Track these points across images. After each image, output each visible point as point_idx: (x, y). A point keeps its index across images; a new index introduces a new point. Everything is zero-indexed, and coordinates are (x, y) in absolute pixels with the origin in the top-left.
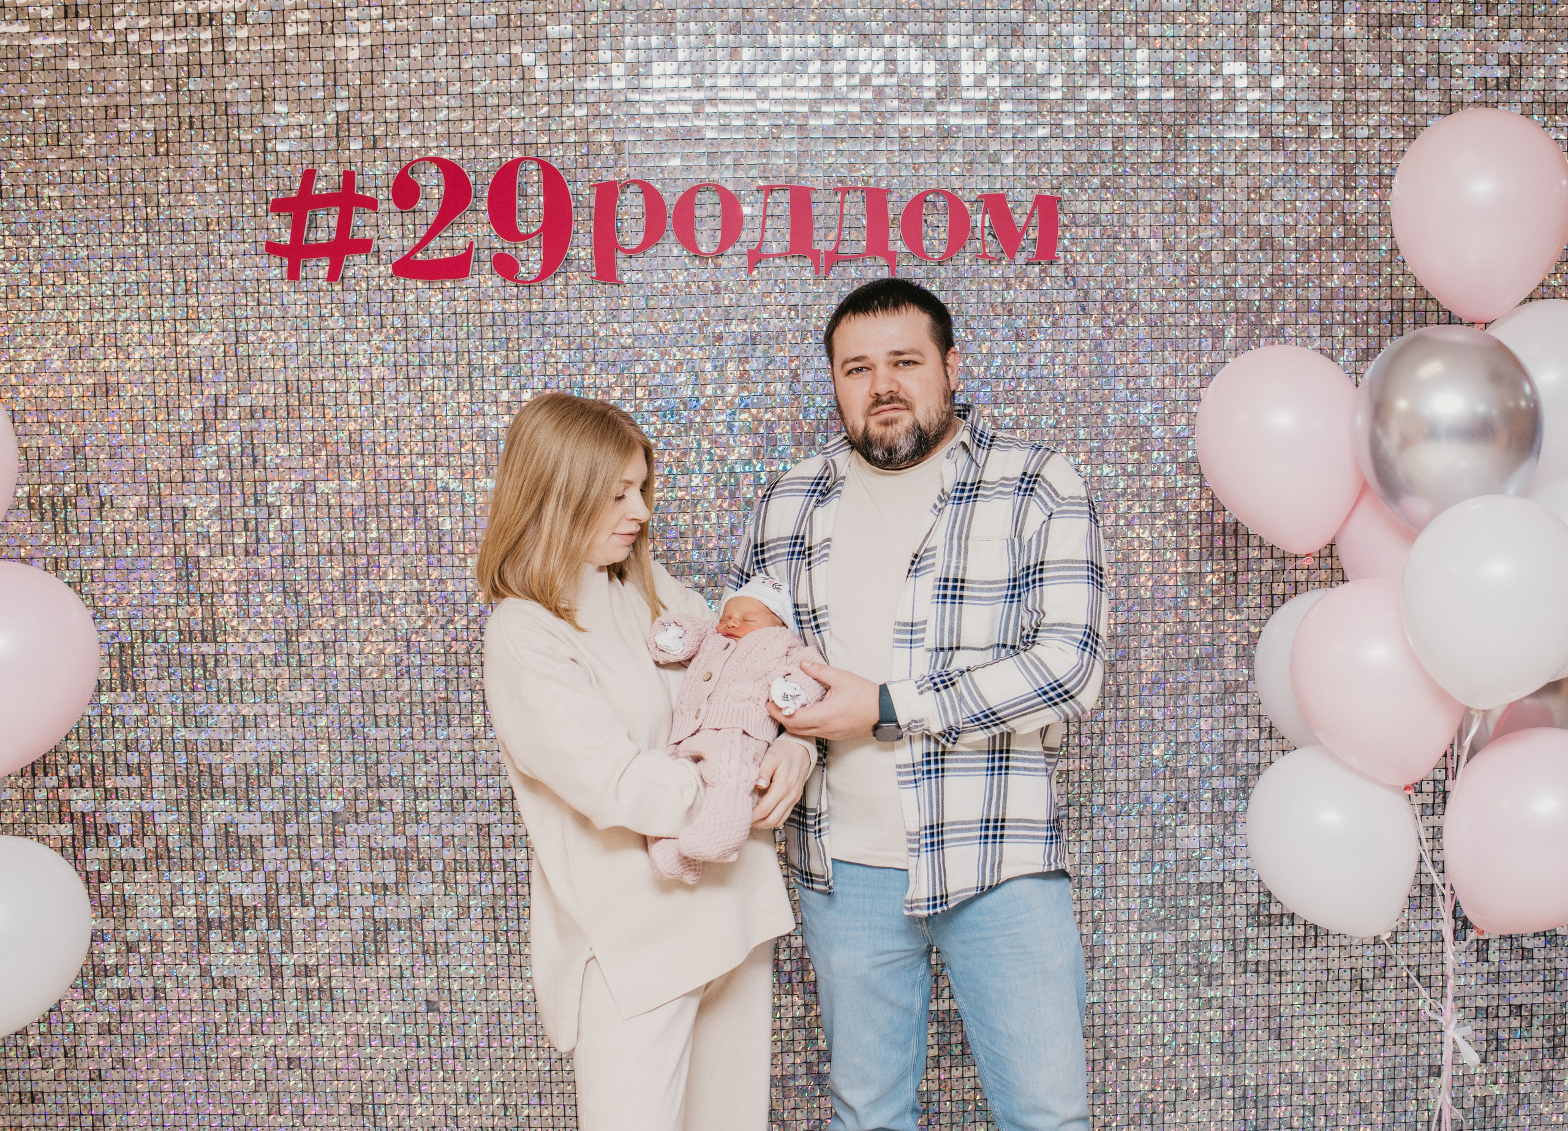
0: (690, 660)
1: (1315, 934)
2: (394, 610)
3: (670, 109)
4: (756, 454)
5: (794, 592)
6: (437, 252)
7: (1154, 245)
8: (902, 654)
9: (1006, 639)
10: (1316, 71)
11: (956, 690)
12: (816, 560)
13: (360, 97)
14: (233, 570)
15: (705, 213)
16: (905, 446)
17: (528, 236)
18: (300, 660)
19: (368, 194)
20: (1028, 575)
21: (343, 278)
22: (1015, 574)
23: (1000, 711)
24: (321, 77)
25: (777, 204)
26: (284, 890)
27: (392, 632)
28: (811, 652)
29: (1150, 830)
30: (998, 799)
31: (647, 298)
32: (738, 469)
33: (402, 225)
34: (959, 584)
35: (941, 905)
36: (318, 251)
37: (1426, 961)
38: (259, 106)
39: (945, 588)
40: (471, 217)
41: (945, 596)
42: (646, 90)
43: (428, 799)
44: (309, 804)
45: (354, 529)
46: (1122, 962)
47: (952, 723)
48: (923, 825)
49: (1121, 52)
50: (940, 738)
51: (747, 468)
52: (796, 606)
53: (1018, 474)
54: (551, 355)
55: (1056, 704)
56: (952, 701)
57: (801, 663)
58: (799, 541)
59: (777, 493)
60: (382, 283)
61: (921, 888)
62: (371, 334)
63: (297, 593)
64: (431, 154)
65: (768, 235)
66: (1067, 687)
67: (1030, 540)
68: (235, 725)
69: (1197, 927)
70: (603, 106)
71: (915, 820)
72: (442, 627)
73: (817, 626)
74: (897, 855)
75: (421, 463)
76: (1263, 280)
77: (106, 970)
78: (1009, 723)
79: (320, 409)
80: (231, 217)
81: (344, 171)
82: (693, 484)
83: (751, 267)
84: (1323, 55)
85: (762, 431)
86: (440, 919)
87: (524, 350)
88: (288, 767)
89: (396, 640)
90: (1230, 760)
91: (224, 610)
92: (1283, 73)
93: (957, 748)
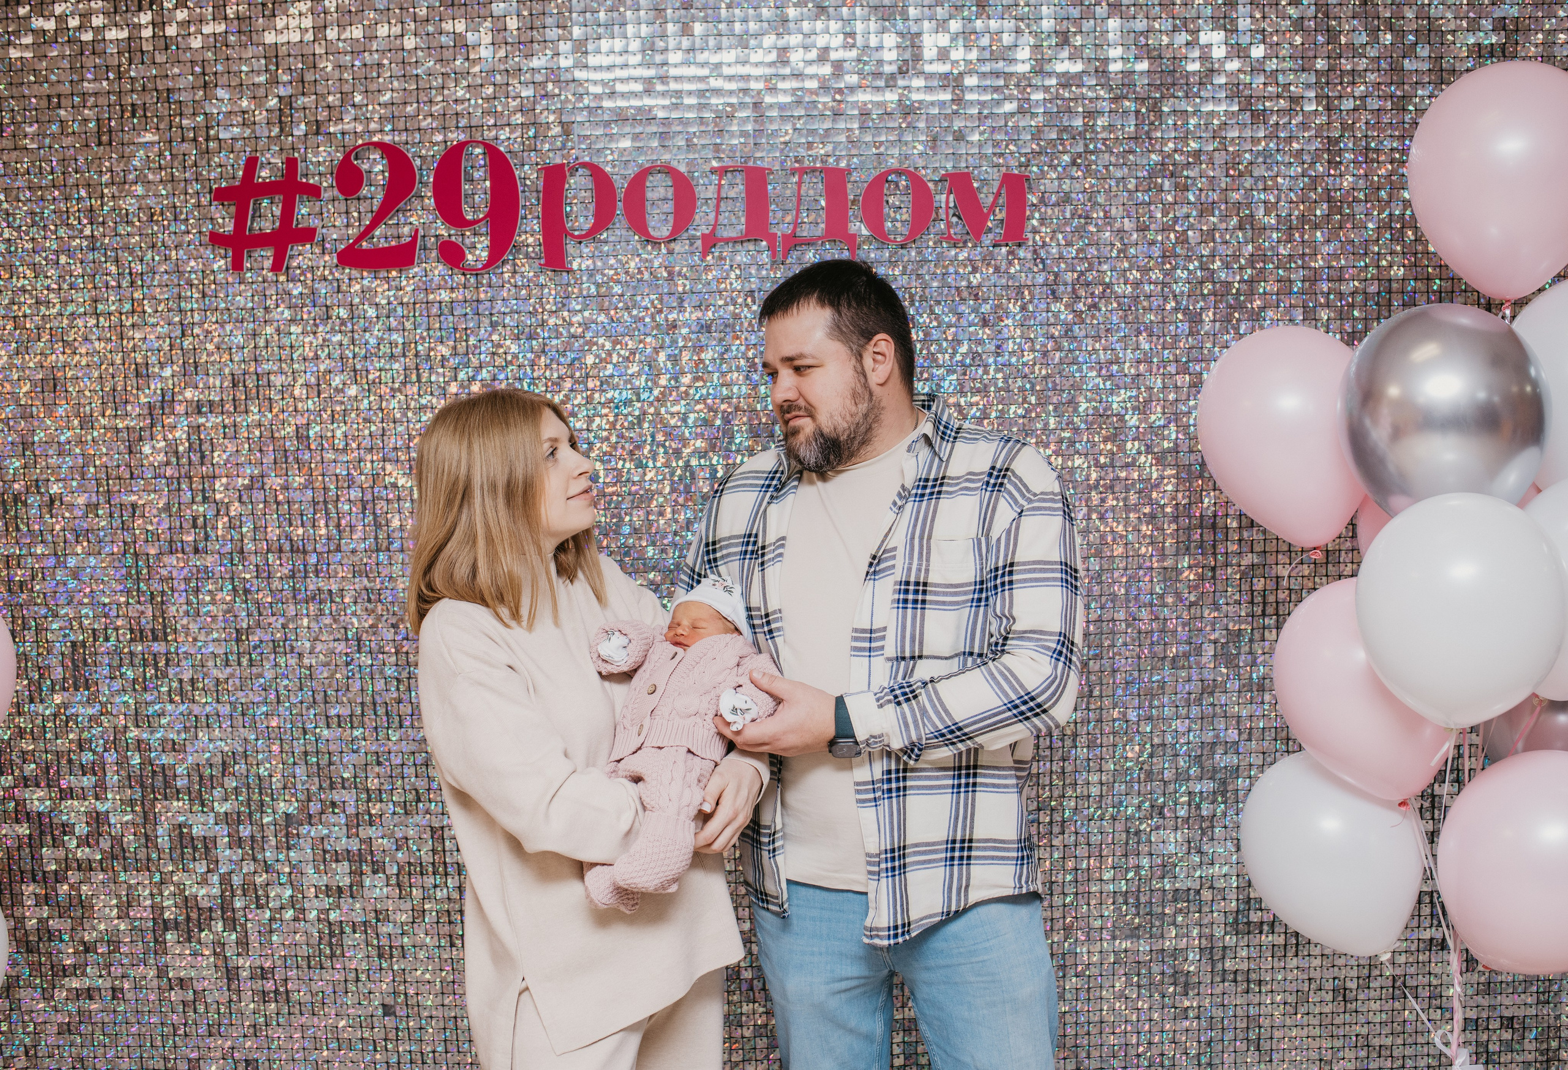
0: (635, 671)
1: (1296, 942)
2: (344, 609)
3: (620, 87)
4: (713, 448)
5: (746, 595)
6: (382, 240)
7: (1128, 224)
8: (860, 664)
9: (972, 647)
10: (1298, 40)
11: (918, 703)
12: (769, 560)
13: (303, 82)
14: (182, 568)
15: (656, 196)
17: (475, 223)
18: (251, 660)
19: (311, 181)
20: (996, 577)
21: (288, 268)
22: (982, 576)
23: (967, 726)
24: (263, 61)
25: (732, 185)
26: (239, 892)
27: (342, 631)
28: (764, 661)
29: (1124, 835)
30: (965, 818)
31: (599, 286)
32: (694, 462)
33: (347, 213)
34: (921, 588)
35: (903, 934)
36: (262, 240)
38: (201, 93)
39: (907, 592)
40: (416, 203)
41: (906, 601)
42: (596, 68)
43: (381, 801)
44: (262, 805)
46: (1094, 972)
47: (914, 738)
48: (883, 848)
49: (1092, 22)
50: (900, 755)
51: (702, 461)
52: (749, 609)
53: (986, 468)
54: (499, 346)
55: (1027, 718)
56: (914, 716)
57: (752, 674)
58: (752, 539)
59: (729, 488)
60: (327, 273)
61: (881, 916)
62: (316, 326)
63: (246, 591)
64: (375, 139)
65: (723, 219)
66: (1039, 700)
67: (999, 540)
68: (188, 725)
69: (1173, 935)
70: (550, 86)
71: (875, 842)
72: (394, 626)
74: (856, 877)
75: (369, 457)
76: (1243, 262)
77: (64, 970)
78: (976, 739)
79: (267, 403)
80: (175, 207)
81: (288, 159)
82: (647, 478)
83: (705, 254)
84: (1306, 23)
85: (718, 422)
86: (395, 923)
87: (472, 341)
88: (240, 768)
89: (347, 639)
90: (1208, 764)
91: (174, 608)
92: (1264, 42)
93: (919, 765)
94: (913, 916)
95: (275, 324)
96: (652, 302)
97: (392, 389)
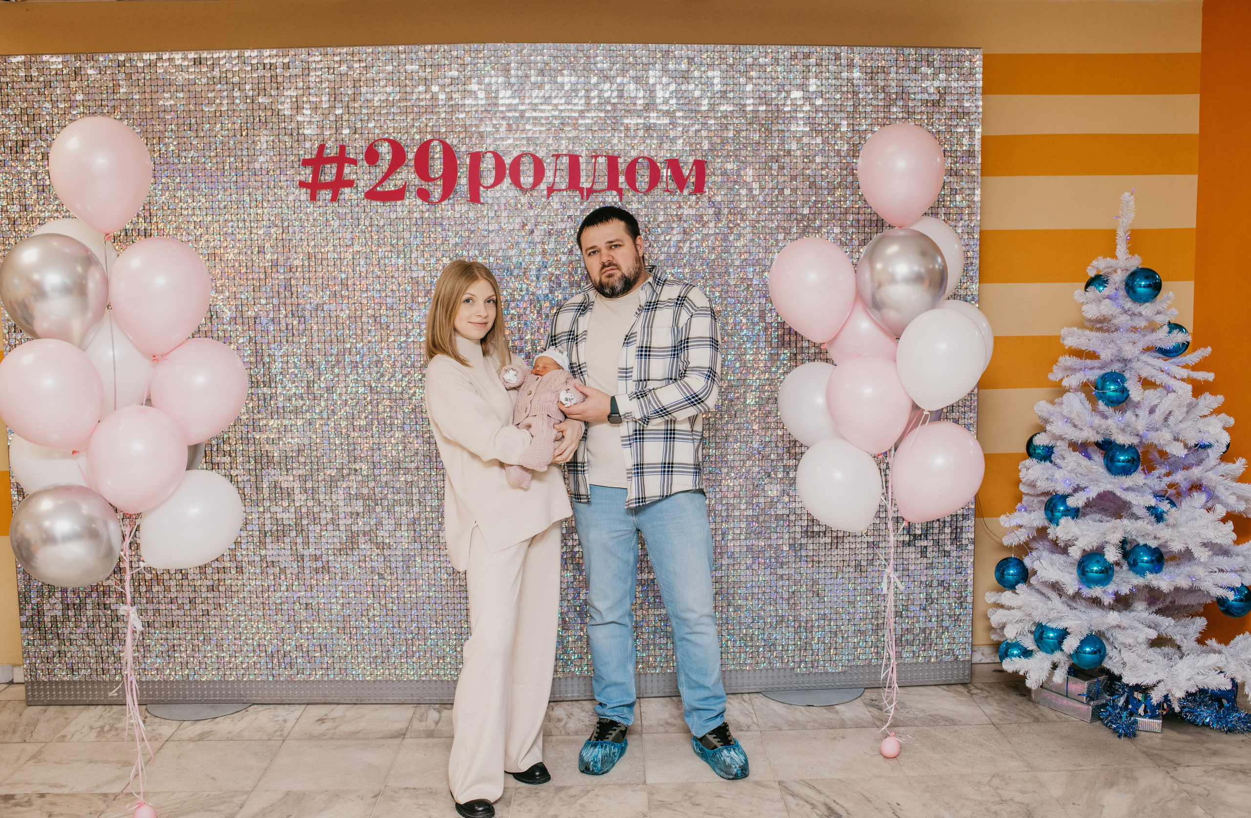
0: (520, 386)
1: (837, 537)
3: (508, 114)
5: (570, 356)
6: (388, 187)
8: (622, 383)
9: (672, 375)
10: (839, 96)
11: (647, 398)
13: (348, 107)
14: (280, 350)
15: (525, 168)
16: (619, 286)
17: (435, 179)
19: (352, 157)
20: (681, 345)
21: (339, 200)
22: (675, 344)
23: (668, 408)
24: (328, 96)
25: (562, 163)
26: (305, 517)
28: (577, 381)
29: (751, 487)
30: (670, 453)
31: (496, 211)
33: (370, 173)
34: (648, 349)
35: (642, 503)
36: (326, 186)
38: (296, 111)
39: (642, 351)
40: (405, 169)
41: (641, 355)
42: (496, 105)
43: (380, 469)
44: (318, 472)
45: (343, 329)
46: (737, 556)
47: (646, 414)
48: (633, 465)
49: (738, 86)
50: (640, 422)
52: (571, 364)
53: (676, 297)
55: (695, 405)
56: (645, 404)
57: (573, 386)
58: (572, 333)
60: (359, 202)
61: (633, 494)
62: (353, 228)
63: (313, 363)
64: (385, 137)
65: (557, 179)
66: (700, 397)
67: (682, 328)
68: (281, 430)
69: (776, 538)
70: (473, 113)
71: (630, 462)
73: (581, 372)
74: (621, 481)
76: (810, 204)
78: (673, 414)
80: (280, 168)
81: (340, 146)
83: (549, 196)
84: (843, 88)
86: (386, 531)
88: (307, 452)
89: (365, 386)
91: (275, 371)
92: (822, 97)
93: (649, 427)
94: (647, 495)
95: (331, 227)
96: (523, 219)
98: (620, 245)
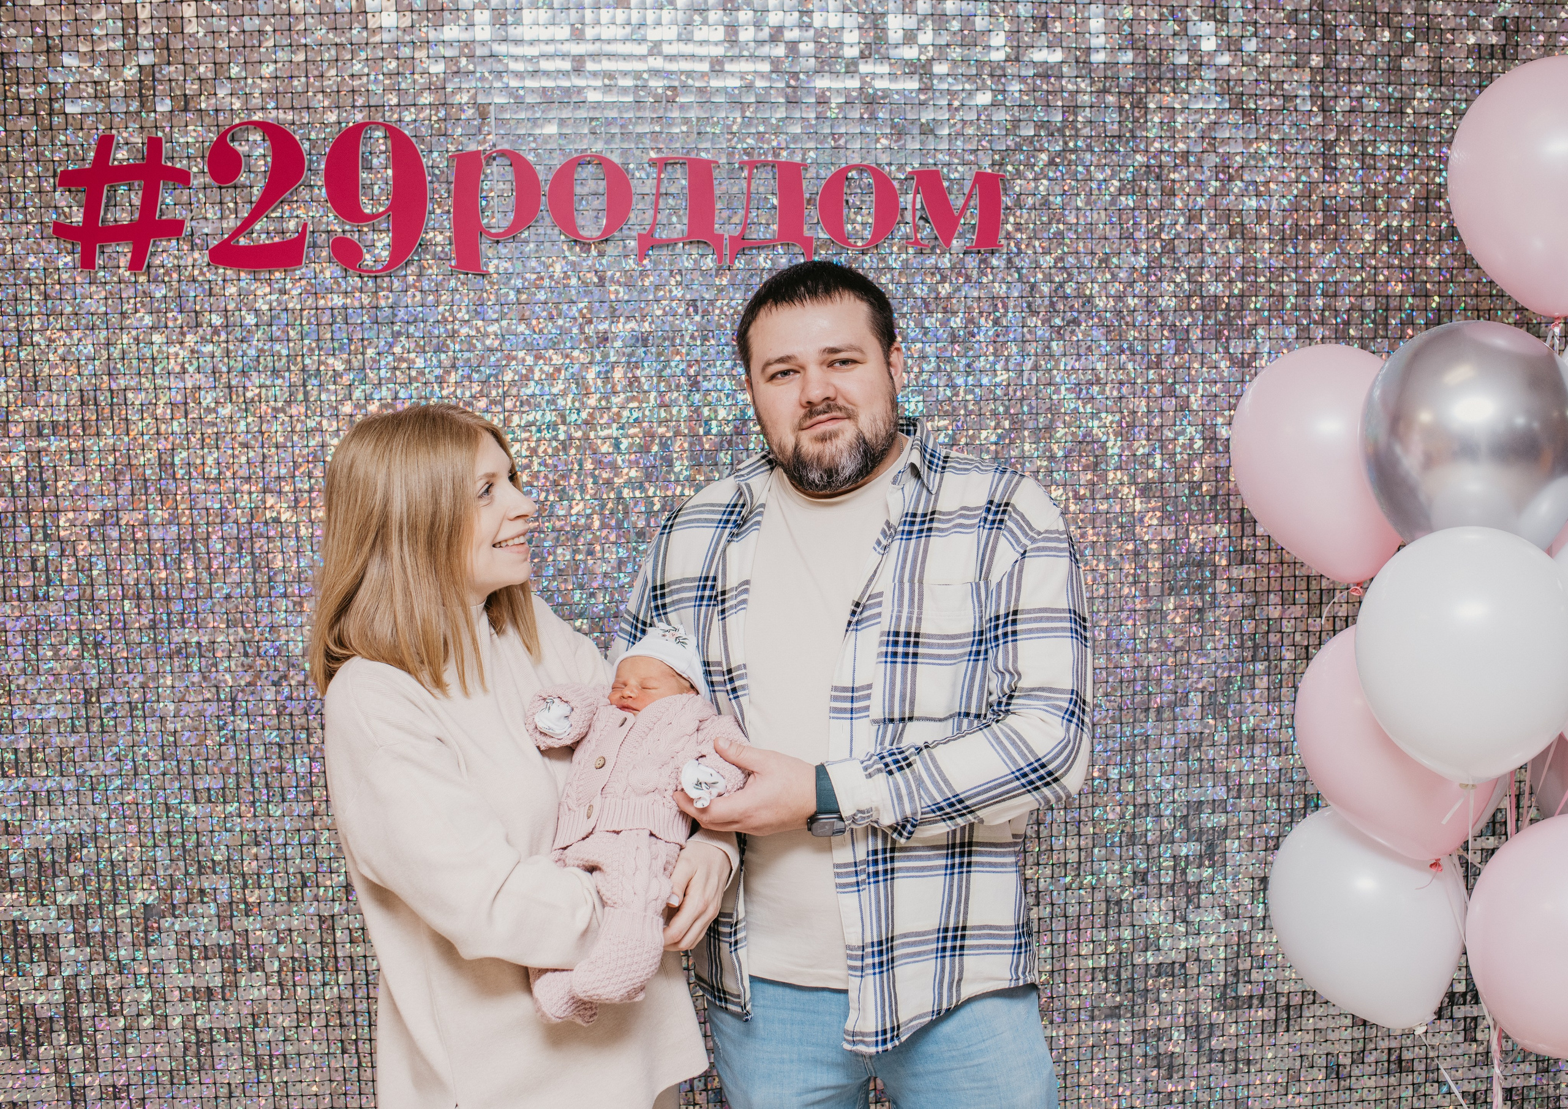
0: (576, 746)
1: (1288, 1016)
2: (216, 665)
3: (545, 65)
4: (648, 477)
5: (703, 647)
6: (263, 236)
7: (1110, 231)
8: (840, 728)
9: (968, 705)
10: (1292, 34)
11: (913, 772)
12: (731, 607)
13: (168, 49)
14: (18, 618)
15: (585, 190)
16: (848, 465)
17: (374, 217)
18: (102, 725)
19: (178, 166)
20: (996, 627)
21: (149, 266)
22: (981, 625)
23: (969, 798)
24: (119, 24)
25: (673, 179)
26: (87, 998)
27: (214, 690)
28: (727, 724)
29: (1104, 905)
30: (959, 902)
31: (519, 291)
32: (626, 493)
33: (221, 203)
34: (912, 639)
35: (892, 1039)
36: (118, 233)
37: (1409, 1042)
38: (43, 58)
39: (896, 643)
40: (305, 194)
41: (895, 654)
42: (518, 42)
43: (260, 887)
44: (116, 895)
45: (166, 568)
46: (1071, 1055)
47: (908, 813)
48: (868, 940)
49: (1073, 7)
50: (889, 832)
51: (637, 493)
52: (706, 664)
53: (983, 502)
54: (401, 359)
55: (1037, 788)
56: (908, 786)
57: (715, 741)
58: (709, 583)
59: (680, 523)
60: (196, 272)
62: (183, 334)
63: (97, 645)
64: (255, 118)
65: (662, 217)
66: (1050, 767)
67: (999, 584)
68: (24, 803)
69: (1157, 1012)
70: (463, 61)
71: (858, 932)
72: (274, 684)
73: (734, 690)
74: (834, 974)
75: (246, 487)
76: (1233, 274)
78: (978, 813)
79: (123, 424)
80: (10, 193)
81: (149, 138)
82: (574, 512)
83: (642, 255)
84: (1300, 16)
85: (655, 448)
86: (276, 1028)
87: (370, 352)
88: (89, 852)
89: (219, 700)
90: (1194, 824)
91: (8, 666)
92: (1255, 35)
93: (911, 844)
94: (903, 1017)
95: (134, 333)
96: (580, 311)
97: (274, 409)
98: (854, 362)
